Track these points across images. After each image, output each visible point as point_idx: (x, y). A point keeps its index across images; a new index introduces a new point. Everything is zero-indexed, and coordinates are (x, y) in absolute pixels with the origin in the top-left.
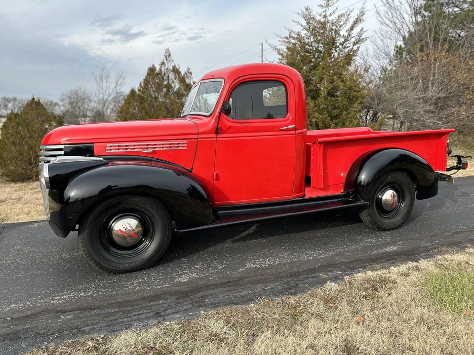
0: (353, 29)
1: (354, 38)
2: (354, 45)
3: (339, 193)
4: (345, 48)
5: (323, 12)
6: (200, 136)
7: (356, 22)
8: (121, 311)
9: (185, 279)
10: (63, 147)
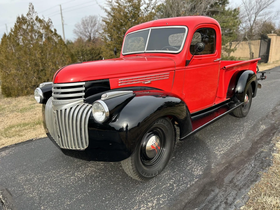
3: (225, 99)
6: (176, 68)
10: (84, 83)
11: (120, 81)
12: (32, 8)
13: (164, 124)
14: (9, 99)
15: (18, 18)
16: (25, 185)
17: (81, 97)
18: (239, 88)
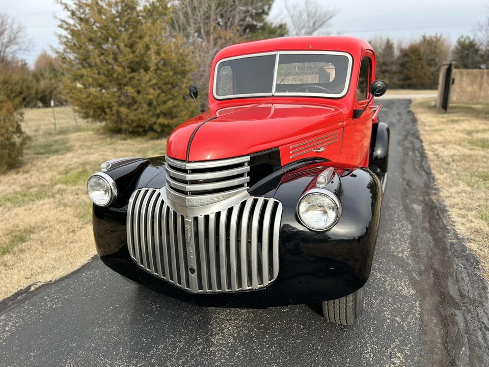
6: (345, 124)
10: (248, 159)
11: (291, 150)
17: (241, 186)
18: (379, 152)
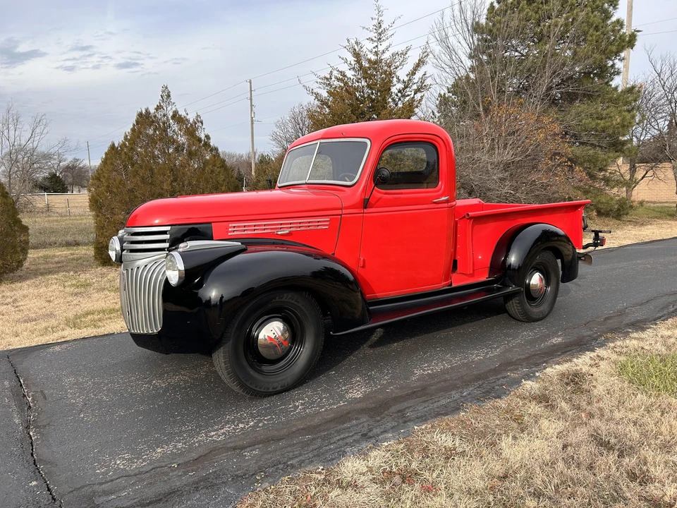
0: (415, 73)
1: (415, 85)
2: (415, 94)
3: (484, 279)
4: (404, 96)
5: (374, 48)
6: (344, 211)
7: (418, 66)
8: (318, 438)
9: (357, 394)
10: (168, 228)
11: (231, 227)
12: (167, 96)
13: (296, 303)
14: (105, 270)
15: (138, 115)
16: (70, 388)
17: (163, 249)
18: (513, 259)
